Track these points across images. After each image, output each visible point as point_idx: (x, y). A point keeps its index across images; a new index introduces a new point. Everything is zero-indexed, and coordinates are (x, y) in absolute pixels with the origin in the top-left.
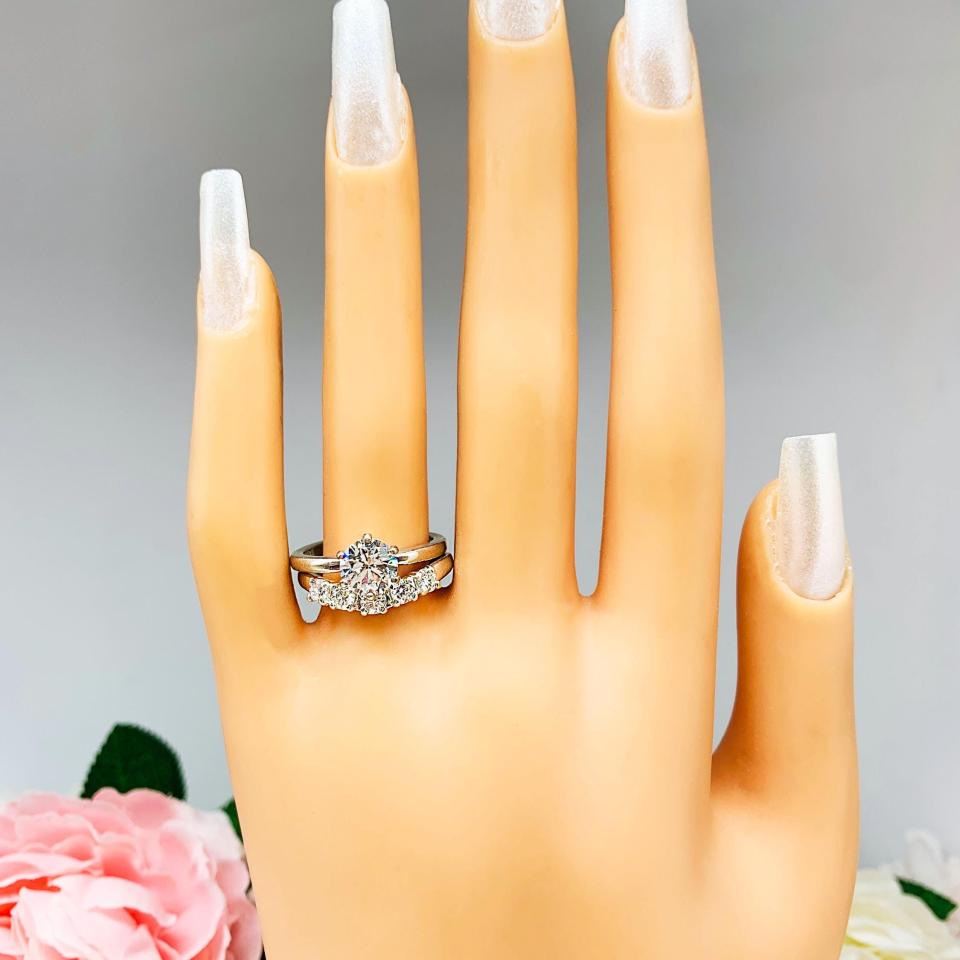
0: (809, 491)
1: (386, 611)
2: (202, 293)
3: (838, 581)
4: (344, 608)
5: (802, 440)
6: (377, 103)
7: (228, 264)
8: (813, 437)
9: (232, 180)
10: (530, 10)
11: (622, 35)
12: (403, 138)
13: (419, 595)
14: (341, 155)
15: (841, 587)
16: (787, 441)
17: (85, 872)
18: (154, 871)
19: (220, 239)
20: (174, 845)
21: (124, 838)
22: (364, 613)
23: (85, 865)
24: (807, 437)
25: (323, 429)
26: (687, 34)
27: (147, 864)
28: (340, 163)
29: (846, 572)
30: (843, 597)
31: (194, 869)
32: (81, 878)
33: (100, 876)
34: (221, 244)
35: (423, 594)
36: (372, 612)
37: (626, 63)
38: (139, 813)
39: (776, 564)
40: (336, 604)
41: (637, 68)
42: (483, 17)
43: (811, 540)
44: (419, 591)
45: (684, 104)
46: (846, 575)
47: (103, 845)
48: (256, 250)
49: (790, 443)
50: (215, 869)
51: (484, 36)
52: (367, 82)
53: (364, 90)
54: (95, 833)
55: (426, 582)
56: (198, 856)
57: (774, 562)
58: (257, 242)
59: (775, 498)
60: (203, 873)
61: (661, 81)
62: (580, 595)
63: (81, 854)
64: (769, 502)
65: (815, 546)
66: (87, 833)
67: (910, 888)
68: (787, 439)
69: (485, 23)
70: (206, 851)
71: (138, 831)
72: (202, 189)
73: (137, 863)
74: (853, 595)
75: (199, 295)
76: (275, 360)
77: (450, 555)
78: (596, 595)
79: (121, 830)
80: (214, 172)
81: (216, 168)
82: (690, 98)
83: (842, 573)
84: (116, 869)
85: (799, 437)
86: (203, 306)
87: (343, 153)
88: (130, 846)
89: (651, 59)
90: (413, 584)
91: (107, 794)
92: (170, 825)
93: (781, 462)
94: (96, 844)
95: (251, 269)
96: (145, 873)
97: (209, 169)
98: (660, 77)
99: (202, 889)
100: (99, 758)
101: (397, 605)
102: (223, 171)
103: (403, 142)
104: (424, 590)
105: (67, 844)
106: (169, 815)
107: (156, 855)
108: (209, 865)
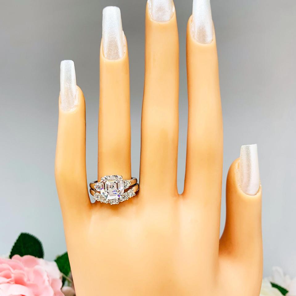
0: (249, 162)
2: (61, 99)
5: (247, 146)
6: (117, 40)
7: (69, 90)
8: (250, 145)
9: (71, 63)
10: (166, 12)
11: (192, 21)
12: (125, 51)
15: (258, 192)
17: (8, 282)
18: (31, 282)
19: (67, 82)
20: (38, 273)
21: (21, 271)
23: (10, 280)
26: (212, 21)
27: (29, 280)
28: (105, 59)
29: (260, 186)
30: (259, 194)
31: (44, 282)
32: (7, 285)
33: (14, 284)
34: (67, 84)
35: (130, 197)
37: (193, 29)
38: (26, 263)
39: (239, 184)
41: (197, 31)
42: (150, 14)
44: (129, 196)
45: (211, 42)
46: (260, 188)
47: (14, 273)
48: (78, 86)
49: (243, 147)
50: (51, 282)
51: (151, 20)
52: (114, 33)
53: (113, 36)
54: (12, 270)
55: (131, 194)
56: (45, 277)
57: (238, 184)
58: (78, 84)
59: (239, 164)
60: (47, 283)
62: (178, 194)
63: (7, 276)
65: (251, 179)
66: (9, 270)
67: (274, 285)
68: (242, 146)
69: (151, 16)
70: (48, 276)
71: (26, 269)
72: (61, 66)
73: (25, 280)
74: (262, 194)
76: (83, 120)
77: (138, 184)
78: (183, 194)
79: (21, 269)
80: (65, 61)
82: (212, 40)
84: (19, 282)
85: (246, 145)
87: (106, 56)
88: (24, 275)
89: (201, 28)
90: (127, 194)
91: (17, 256)
92: (37, 267)
93: (241, 153)
94: (13, 273)
95: (76, 92)
96: (28, 283)
97: (64, 60)
98: (204, 34)
99: (46, 288)
100: (16, 244)
102: (68, 61)
103: (125, 53)
105: (3, 273)
106: (37, 264)
107: (32, 277)
108: (49, 281)
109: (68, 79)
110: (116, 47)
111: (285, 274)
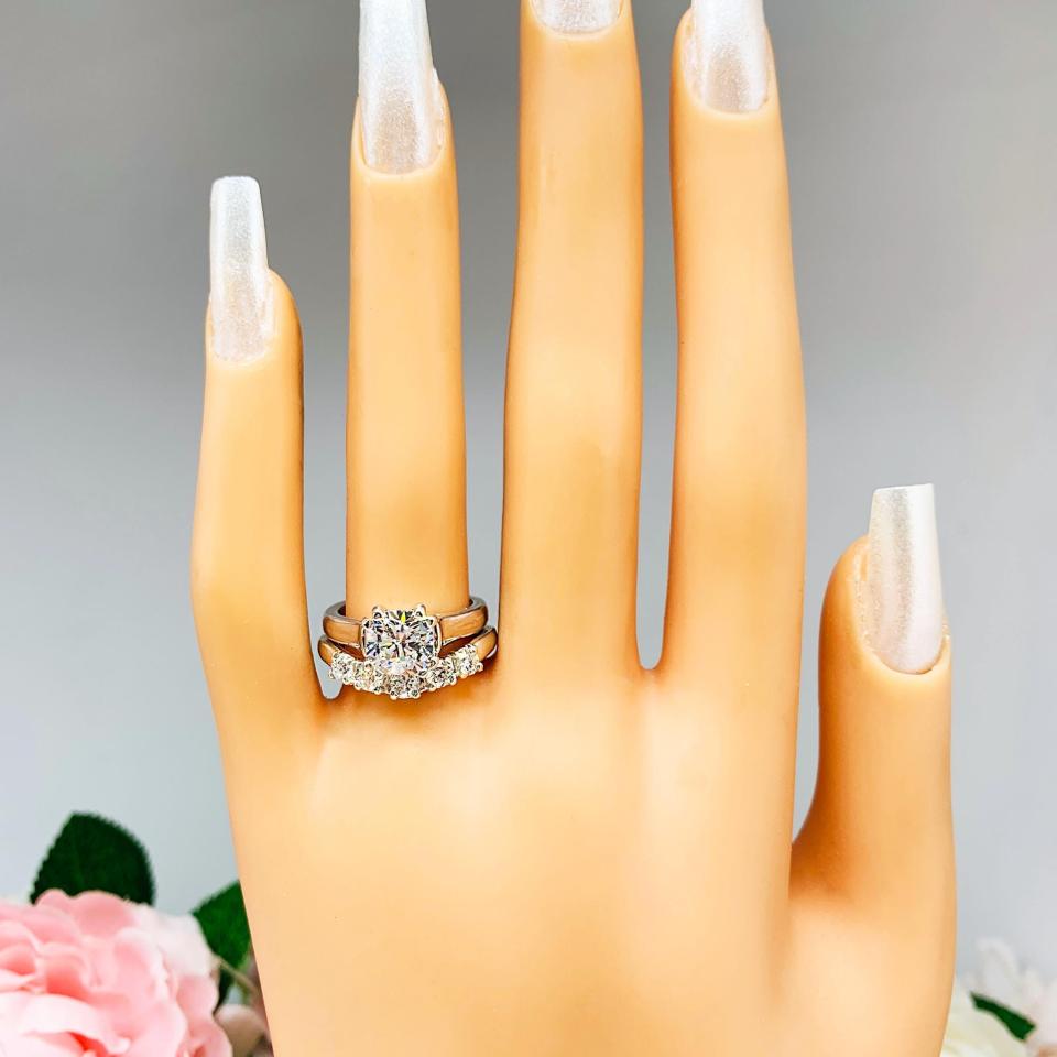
0: (904, 550)
1: (419, 696)
2: (211, 319)
3: (935, 652)
4: (371, 689)
5: (895, 491)
6: (411, 103)
7: (242, 285)
8: (908, 488)
9: (249, 188)
11: (689, 28)
12: (440, 143)
13: (458, 678)
14: (369, 162)
15: (938, 659)
16: (878, 492)
17: (23, 989)
18: (105, 988)
19: (233, 257)
20: (130, 956)
21: (71, 950)
22: (394, 697)
23: (23, 980)
24: (901, 488)
25: (347, 477)
26: (763, 28)
27: (98, 981)
28: (369, 170)
29: (944, 641)
30: (940, 671)
31: (152, 987)
32: (19, 996)
33: (42, 993)
34: (234, 262)
35: (463, 677)
36: (404, 696)
38: (91, 921)
39: (866, 633)
40: (360, 685)
41: (707, 67)
42: (538, 5)
43: (905, 606)
44: (458, 673)
45: (760, 107)
46: (943, 646)
47: (45, 957)
49: (882, 496)
50: (176, 986)
51: (539, 27)
52: (399, 77)
54: (36, 943)
55: (467, 663)
56: (158, 973)
58: (274, 262)
59: (865, 558)
60: (163, 992)
61: (733, 81)
62: (641, 668)
63: (21, 968)
64: (857, 562)
65: (910, 613)
66: (27, 942)
67: (982, 1004)
68: (878, 490)
69: (540, 12)
70: (165, 965)
71: (88, 940)
72: (213, 199)
73: (85, 979)
74: (951, 667)
75: (208, 323)
76: (294, 396)
77: (492, 629)
78: (659, 668)
79: (69, 940)
80: (227, 179)
81: (230, 175)
82: (766, 100)
83: (940, 644)
84: (62, 985)
85: (892, 488)
86: (213, 334)
87: (371, 159)
88: (79, 960)
89: (722, 55)
91: (55, 895)
92: (126, 934)
93: (872, 517)
94: (39, 956)
95: (268, 291)
96: (95, 989)
97: (221, 176)
98: (733, 77)
99: (160, 1009)
100: (53, 853)
101: (432, 690)
102: (238, 178)
103: (440, 147)
104: (464, 674)
105: (4, 956)
106: (127, 922)
107: (109, 969)
108: (169, 982)
109: (240, 246)
110: (410, 127)
111: (1023, 966)
